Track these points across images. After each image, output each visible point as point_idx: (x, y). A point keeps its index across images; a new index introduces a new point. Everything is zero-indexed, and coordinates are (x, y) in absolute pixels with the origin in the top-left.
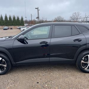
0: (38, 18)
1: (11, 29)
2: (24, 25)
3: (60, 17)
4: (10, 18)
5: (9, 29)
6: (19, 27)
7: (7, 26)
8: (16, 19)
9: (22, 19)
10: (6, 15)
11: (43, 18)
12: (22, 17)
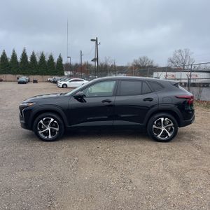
0: (96, 60)
1: (35, 82)
2: (63, 74)
3: (144, 58)
4: (33, 57)
5: (29, 81)
6: (52, 79)
7: (24, 74)
8: (47, 59)
9: (60, 60)
11: (107, 60)
12: (60, 57)
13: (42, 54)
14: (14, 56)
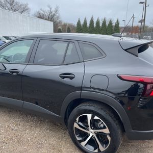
0: (143, 21)
8: (107, 24)
9: (118, 23)
10: (92, 18)
12: (117, 21)
13: (105, 20)
14: (85, 23)
